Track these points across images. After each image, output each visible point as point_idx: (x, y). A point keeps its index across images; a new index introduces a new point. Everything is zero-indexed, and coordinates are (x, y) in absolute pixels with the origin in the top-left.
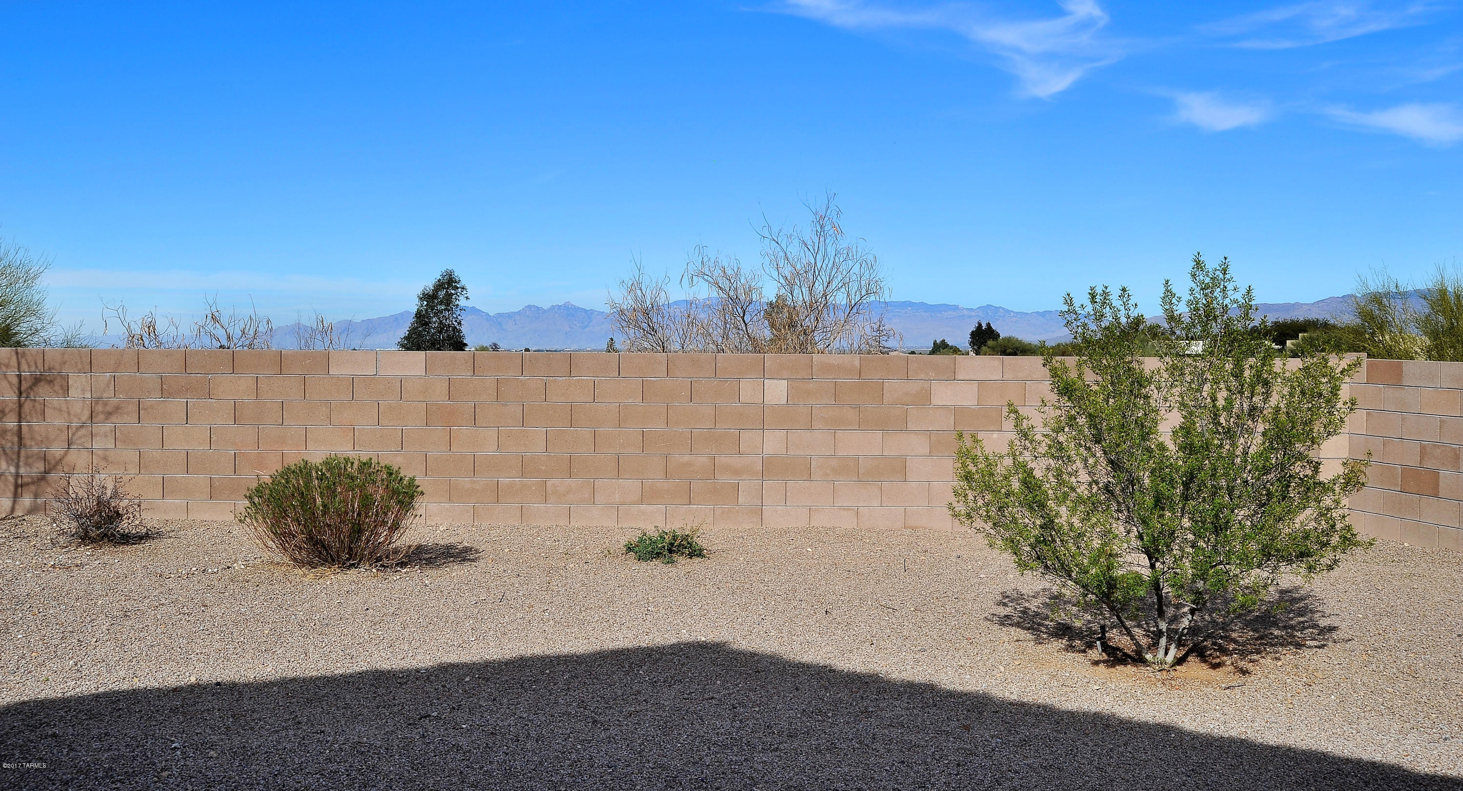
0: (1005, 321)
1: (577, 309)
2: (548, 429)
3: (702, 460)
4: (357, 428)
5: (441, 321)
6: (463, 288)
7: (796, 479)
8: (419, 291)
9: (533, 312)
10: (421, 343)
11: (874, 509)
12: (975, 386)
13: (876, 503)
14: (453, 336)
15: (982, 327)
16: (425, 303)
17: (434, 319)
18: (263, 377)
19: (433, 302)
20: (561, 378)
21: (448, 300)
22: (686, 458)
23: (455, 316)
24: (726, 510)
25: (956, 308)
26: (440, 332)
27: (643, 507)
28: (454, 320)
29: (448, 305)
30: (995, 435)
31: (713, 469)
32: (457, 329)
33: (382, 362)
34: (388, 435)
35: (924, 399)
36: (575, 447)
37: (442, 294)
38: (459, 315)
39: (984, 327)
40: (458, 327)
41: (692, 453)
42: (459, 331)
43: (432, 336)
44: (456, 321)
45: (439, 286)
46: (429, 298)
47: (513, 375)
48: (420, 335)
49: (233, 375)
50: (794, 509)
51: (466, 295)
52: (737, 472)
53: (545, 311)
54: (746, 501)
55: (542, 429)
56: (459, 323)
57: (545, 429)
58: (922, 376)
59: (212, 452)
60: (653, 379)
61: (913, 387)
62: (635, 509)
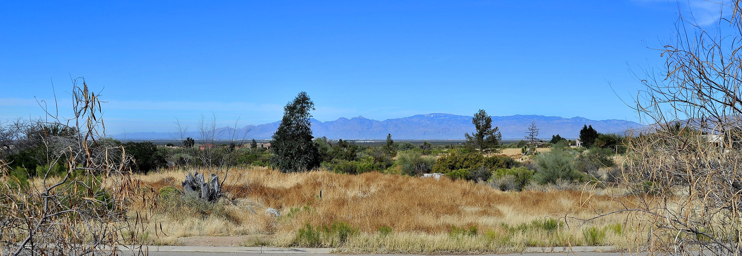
1: (365, 119)
5: (298, 123)
6: (311, 103)
8: (285, 105)
9: (343, 121)
10: (286, 136)
14: (305, 132)
15: (587, 128)
16: (288, 112)
17: (294, 122)
19: (293, 111)
21: (302, 111)
23: (306, 120)
25: (560, 118)
26: (297, 130)
28: (305, 122)
29: (302, 113)
32: (308, 128)
37: (299, 107)
38: (309, 119)
39: (588, 127)
40: (308, 127)
42: (309, 129)
43: (293, 132)
44: (307, 123)
45: (298, 101)
46: (291, 109)
48: (285, 131)
51: (313, 108)
53: (349, 121)
56: (309, 124)
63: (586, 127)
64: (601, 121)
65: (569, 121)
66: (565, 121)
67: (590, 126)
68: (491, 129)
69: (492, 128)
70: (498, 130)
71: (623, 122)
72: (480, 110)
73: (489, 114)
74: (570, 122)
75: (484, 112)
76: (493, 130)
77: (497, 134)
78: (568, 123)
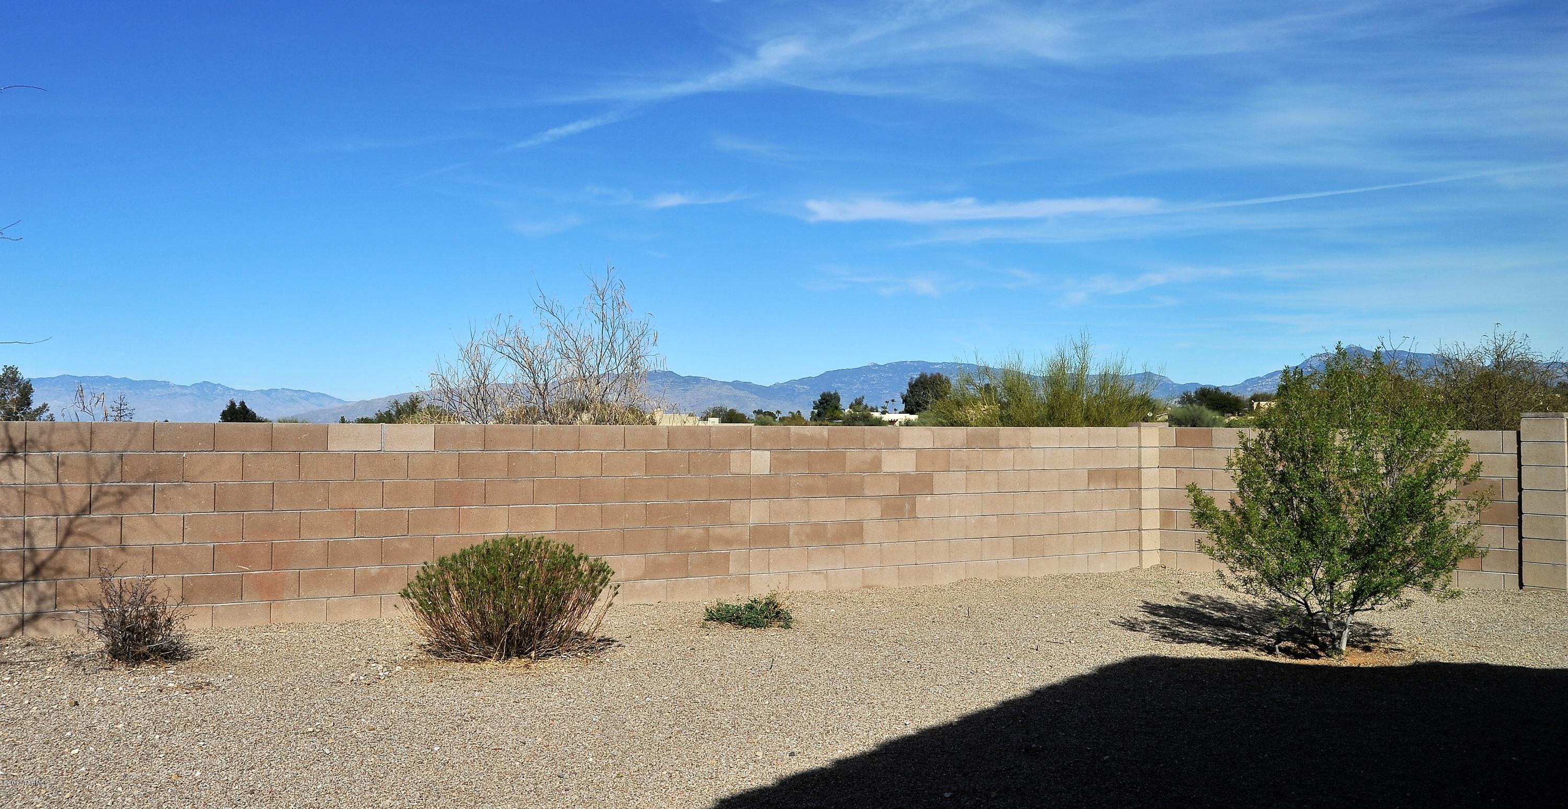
0: (224, 400)
2: (558, 505)
3: (699, 532)
4: (360, 512)
7: (777, 546)
11: (839, 571)
12: (913, 455)
13: (841, 566)
15: (236, 406)
18: (251, 454)
20: (571, 452)
22: (685, 530)
24: (720, 581)
25: (166, 385)
27: (647, 582)
30: (929, 498)
31: (706, 541)
33: (387, 436)
34: (393, 518)
35: (876, 465)
36: (583, 524)
41: (689, 525)
47: (524, 449)
49: (214, 452)
50: (776, 576)
52: (728, 542)
54: (737, 571)
55: (552, 506)
57: (555, 506)
58: (875, 446)
59: (185, 547)
60: (656, 451)
61: (868, 455)
62: (638, 585)
63: (233, 404)
64: (258, 392)
65: (186, 391)
66: (178, 390)
67: (243, 404)
68: (31, 408)
69: (34, 406)
70: (48, 410)
71: (303, 395)
72: (5, 366)
73: (25, 374)
74: (189, 392)
75: (15, 372)
76: (37, 410)
77: (46, 418)
78: (185, 395)
